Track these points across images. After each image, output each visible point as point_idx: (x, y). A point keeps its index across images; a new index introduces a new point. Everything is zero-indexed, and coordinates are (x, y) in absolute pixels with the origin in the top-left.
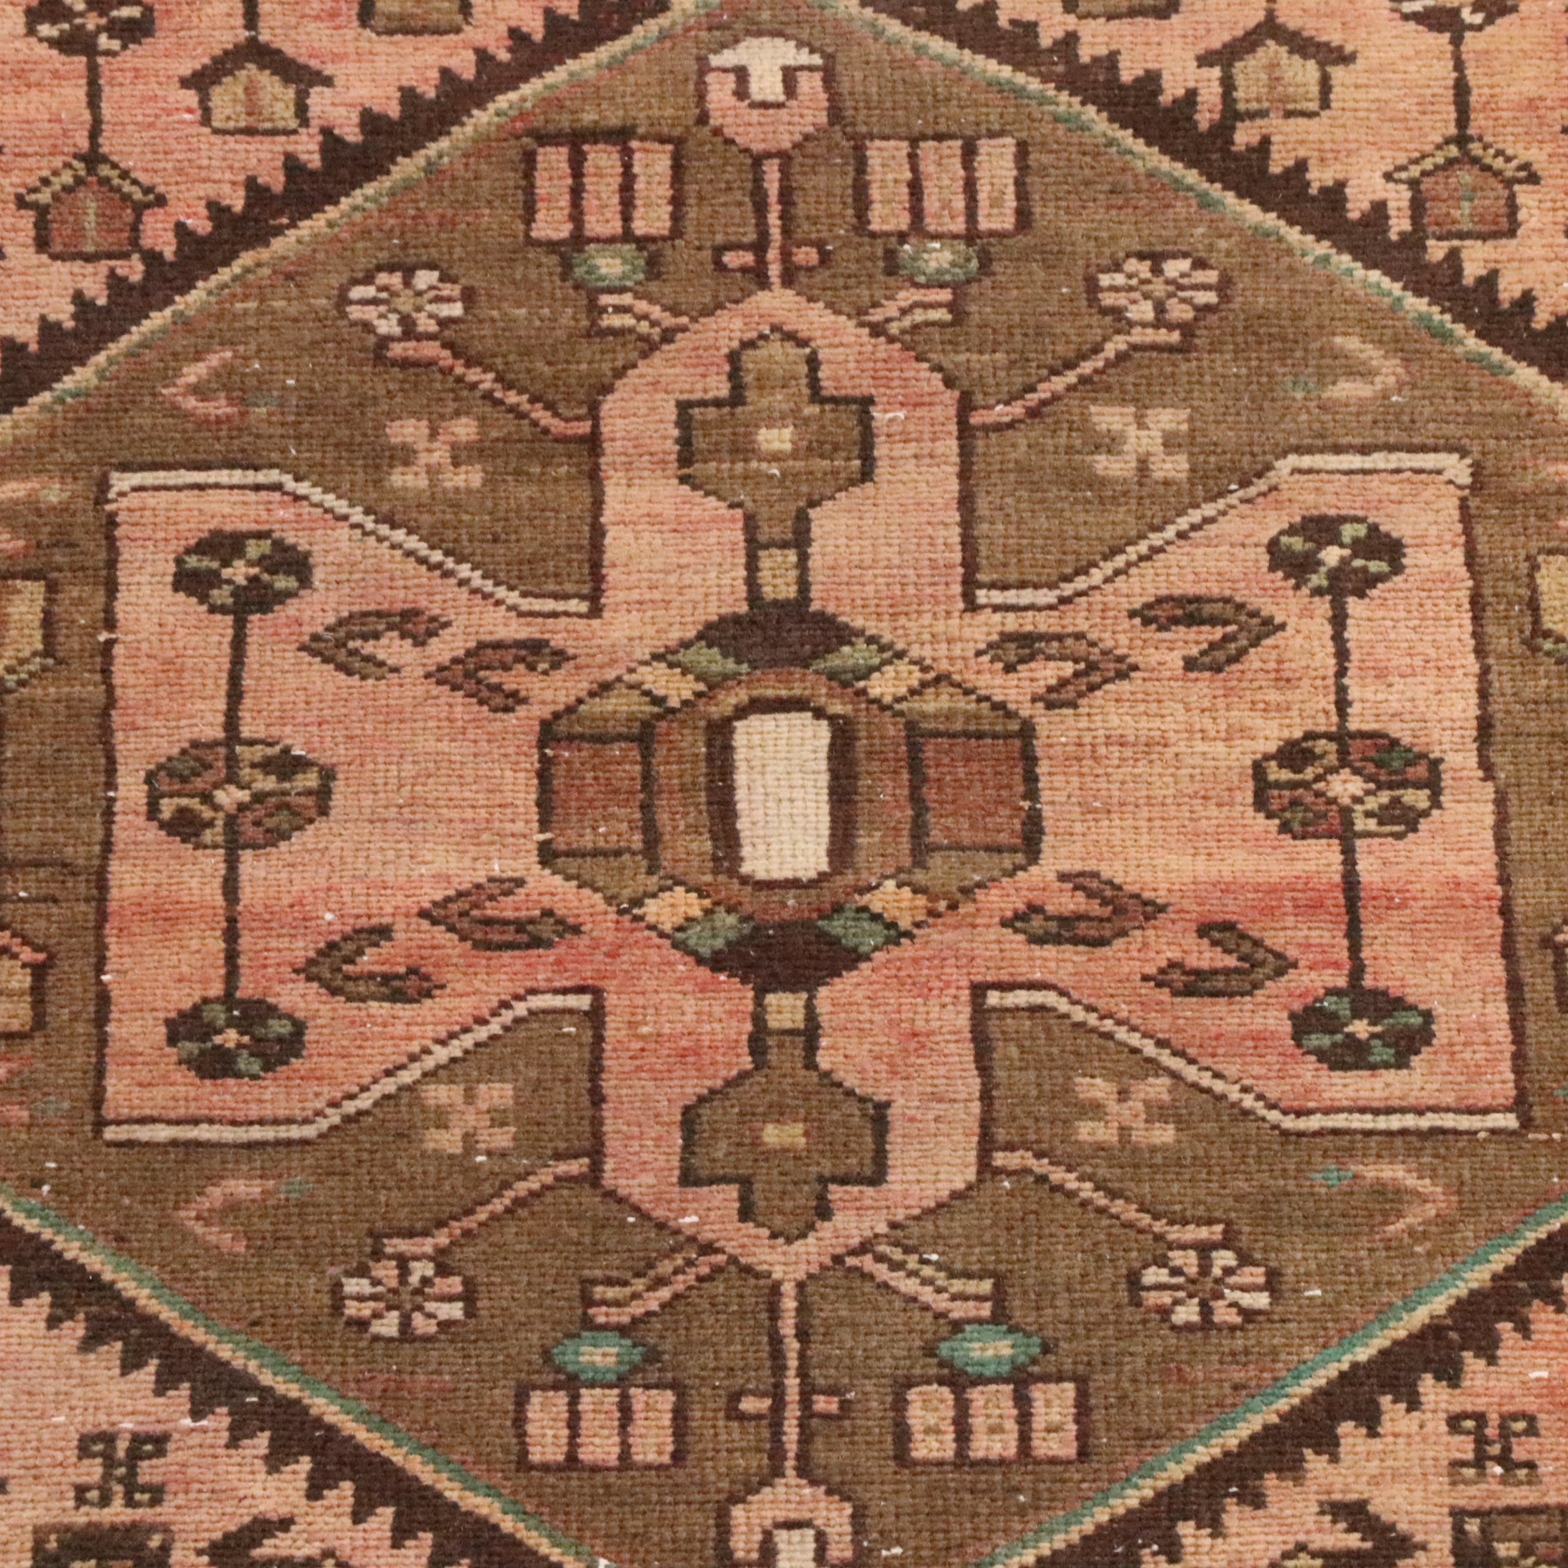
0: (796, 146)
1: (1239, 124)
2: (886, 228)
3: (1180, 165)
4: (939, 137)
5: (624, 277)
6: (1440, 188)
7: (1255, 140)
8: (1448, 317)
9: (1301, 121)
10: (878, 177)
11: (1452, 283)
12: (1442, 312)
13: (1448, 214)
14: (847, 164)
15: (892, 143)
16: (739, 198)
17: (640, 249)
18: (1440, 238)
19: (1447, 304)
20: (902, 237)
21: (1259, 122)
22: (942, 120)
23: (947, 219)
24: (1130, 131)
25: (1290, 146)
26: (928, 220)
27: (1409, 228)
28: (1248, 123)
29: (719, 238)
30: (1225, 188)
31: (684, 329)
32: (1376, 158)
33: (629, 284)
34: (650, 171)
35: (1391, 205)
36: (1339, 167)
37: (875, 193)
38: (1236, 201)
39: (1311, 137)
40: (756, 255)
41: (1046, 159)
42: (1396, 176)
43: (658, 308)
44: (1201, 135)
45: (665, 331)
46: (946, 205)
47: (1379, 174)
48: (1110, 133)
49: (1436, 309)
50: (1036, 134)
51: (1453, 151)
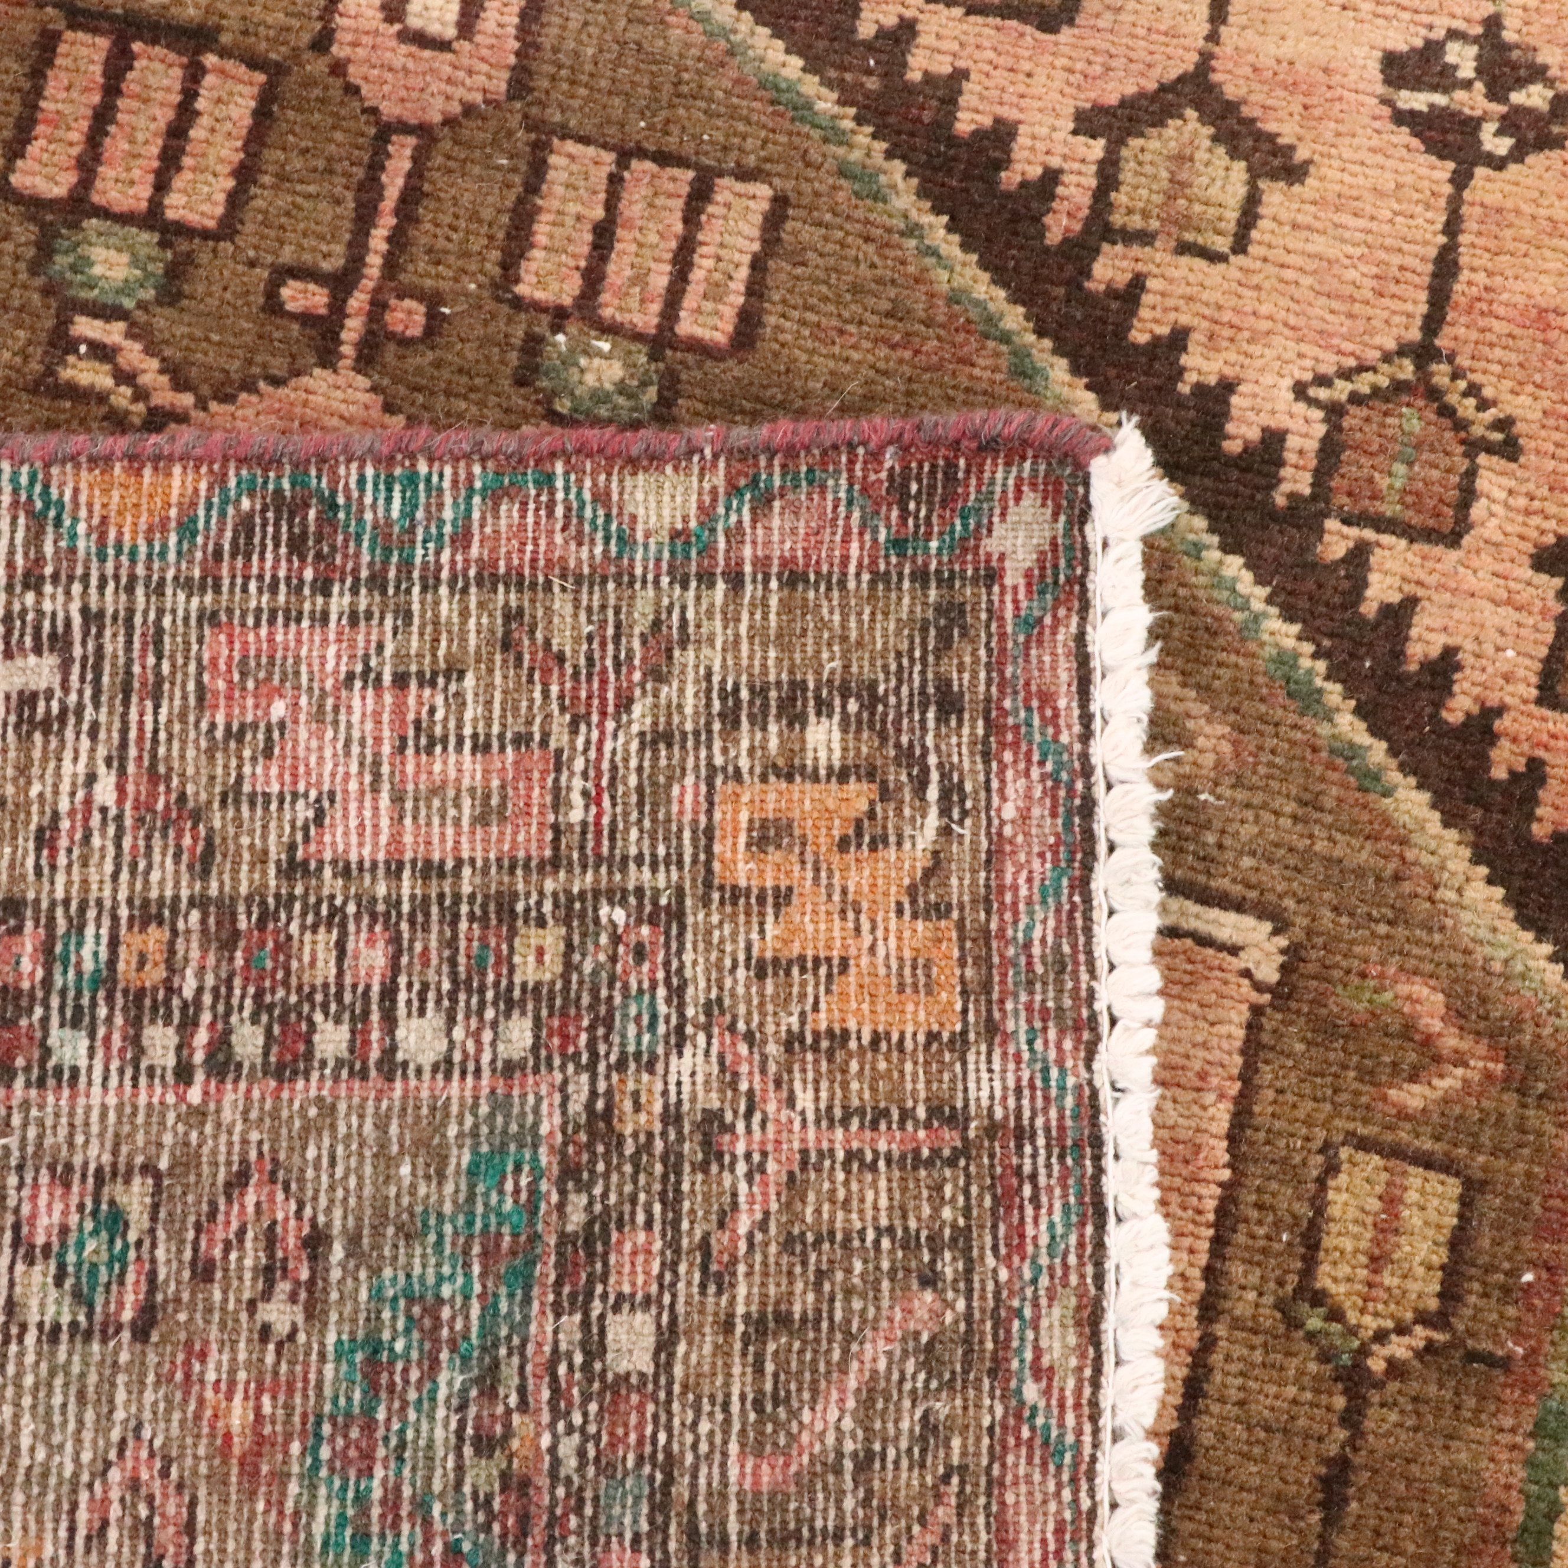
0: (449, 122)
1: (1106, 247)
2: (539, 295)
3: (1002, 294)
4: (663, 159)
5: (126, 288)
6: (1371, 429)
7: (1122, 279)
8: (1321, 666)
9: (1199, 263)
10: (555, 204)
11: (1344, 607)
12: (1315, 656)
13: (1370, 480)
14: (514, 170)
15: (591, 151)
16: (338, 190)
17: (163, 244)
18: (1346, 522)
19: (1326, 643)
20: (559, 317)
21: (1136, 250)
22: (675, 130)
23: (634, 303)
24: (945, 219)
25: (1171, 302)
26: (605, 297)
27: (1307, 491)
28: (1119, 248)
29: (287, 255)
30: (1056, 351)
31: (182, 418)
32: (1290, 355)
33: (128, 303)
34: (221, 111)
35: (1292, 442)
36: (1232, 357)
37: (542, 231)
38: (1067, 377)
39: (1205, 296)
40: (333, 296)
41: (809, 234)
42: (1312, 392)
43: (155, 364)
44: (1047, 250)
45: (152, 411)
46: (640, 279)
47: (1288, 382)
48: (914, 214)
49: (1308, 648)
50: (806, 187)
51: (1407, 370)
